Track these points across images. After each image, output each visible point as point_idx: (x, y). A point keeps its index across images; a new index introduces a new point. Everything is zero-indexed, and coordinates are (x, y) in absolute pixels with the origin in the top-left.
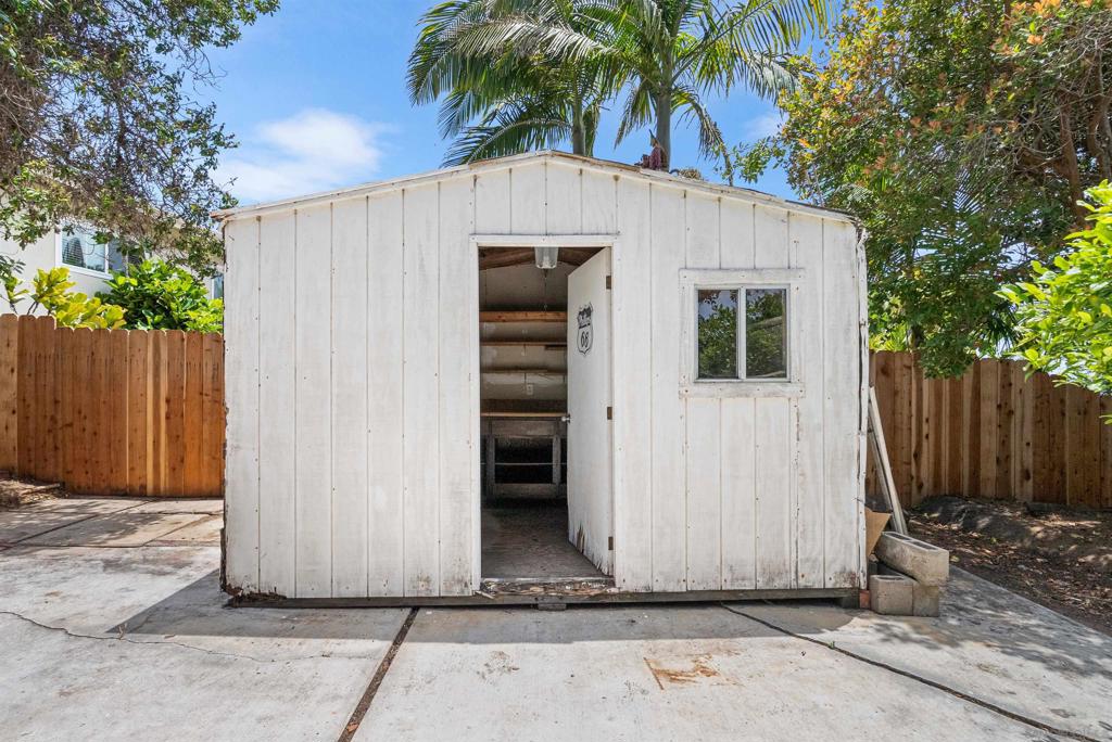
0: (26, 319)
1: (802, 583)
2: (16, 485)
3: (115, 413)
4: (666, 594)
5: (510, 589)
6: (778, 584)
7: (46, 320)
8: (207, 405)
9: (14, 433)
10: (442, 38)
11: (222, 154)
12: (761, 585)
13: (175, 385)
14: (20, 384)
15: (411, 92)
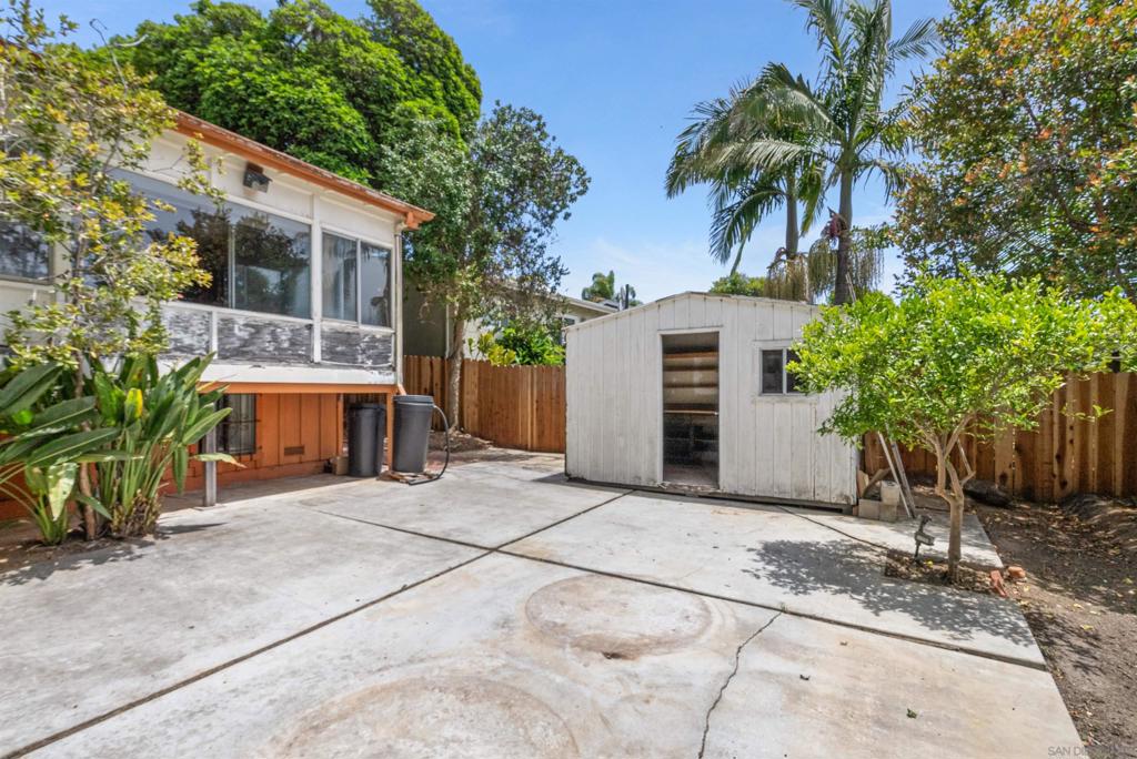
0: (481, 361)
1: (817, 498)
2: (478, 439)
3: (515, 408)
4: (744, 496)
5: (675, 487)
6: (803, 497)
7: (488, 361)
8: (554, 405)
9: (476, 416)
10: (689, 151)
11: (563, 279)
12: (794, 497)
13: (540, 394)
14: (479, 393)
15: (666, 192)
